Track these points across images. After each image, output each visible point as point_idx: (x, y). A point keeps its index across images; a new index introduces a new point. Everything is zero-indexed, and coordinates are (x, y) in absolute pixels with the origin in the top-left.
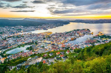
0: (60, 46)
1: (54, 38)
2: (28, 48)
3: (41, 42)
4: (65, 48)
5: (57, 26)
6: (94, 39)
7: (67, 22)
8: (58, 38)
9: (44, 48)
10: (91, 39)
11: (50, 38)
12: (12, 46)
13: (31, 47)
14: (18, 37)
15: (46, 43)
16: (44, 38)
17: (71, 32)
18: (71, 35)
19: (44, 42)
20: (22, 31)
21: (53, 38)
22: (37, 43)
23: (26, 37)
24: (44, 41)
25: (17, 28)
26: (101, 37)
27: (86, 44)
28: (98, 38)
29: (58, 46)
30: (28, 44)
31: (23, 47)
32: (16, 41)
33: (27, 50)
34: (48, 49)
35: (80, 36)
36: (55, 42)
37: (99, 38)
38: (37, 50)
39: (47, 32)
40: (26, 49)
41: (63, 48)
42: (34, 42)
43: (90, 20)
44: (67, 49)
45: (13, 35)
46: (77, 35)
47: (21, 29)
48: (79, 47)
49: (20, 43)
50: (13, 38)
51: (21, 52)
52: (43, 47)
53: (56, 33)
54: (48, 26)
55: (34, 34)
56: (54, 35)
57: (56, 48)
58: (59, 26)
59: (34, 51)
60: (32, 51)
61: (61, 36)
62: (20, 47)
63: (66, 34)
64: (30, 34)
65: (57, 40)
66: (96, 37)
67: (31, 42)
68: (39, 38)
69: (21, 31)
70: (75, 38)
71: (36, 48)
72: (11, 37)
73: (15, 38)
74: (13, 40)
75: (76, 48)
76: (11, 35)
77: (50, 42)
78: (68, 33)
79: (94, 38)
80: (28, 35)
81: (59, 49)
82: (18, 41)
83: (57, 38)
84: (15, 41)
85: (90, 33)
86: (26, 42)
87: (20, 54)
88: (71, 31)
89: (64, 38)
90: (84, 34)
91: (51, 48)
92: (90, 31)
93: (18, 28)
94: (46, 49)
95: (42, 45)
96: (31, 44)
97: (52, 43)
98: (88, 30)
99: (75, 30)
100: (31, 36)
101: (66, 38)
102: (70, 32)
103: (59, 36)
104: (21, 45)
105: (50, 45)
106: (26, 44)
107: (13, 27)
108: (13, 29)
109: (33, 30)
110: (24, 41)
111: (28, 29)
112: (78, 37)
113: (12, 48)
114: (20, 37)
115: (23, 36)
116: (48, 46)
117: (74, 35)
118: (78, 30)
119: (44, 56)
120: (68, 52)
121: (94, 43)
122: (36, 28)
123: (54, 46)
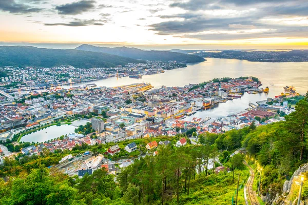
0: (171, 124)
1: (154, 101)
2: (81, 126)
3: (118, 113)
4: (183, 129)
5: (168, 68)
6: (270, 106)
7: (196, 58)
8: (167, 101)
9: (124, 129)
10: (261, 106)
11: (145, 100)
12: (38, 121)
13: (89, 125)
14: (56, 96)
15: (130, 115)
16: (128, 102)
17: (205, 87)
18: (204, 95)
19: (126, 112)
20: (70, 81)
21: (151, 100)
22: (107, 115)
23: (80, 97)
24: (127, 110)
25: (56, 70)
26: (289, 101)
27: (243, 120)
28: (282, 104)
29: (163, 123)
30: (81, 116)
31: (69, 124)
32: (51, 107)
33: (76, 134)
34: (134, 133)
35: (230, 98)
36: (158, 113)
37: (285, 103)
38: (103, 135)
39: (137, 85)
40: (76, 131)
41: (178, 130)
42: (100, 112)
43: (263, 52)
44: (190, 133)
45: (45, 91)
46: (220, 93)
47: (68, 76)
48: (224, 129)
49: (61, 113)
50: (43, 99)
51: (62, 138)
52: (122, 126)
53: (163, 87)
54: (144, 69)
55: (103, 90)
56: (156, 92)
57: (157, 129)
58: (174, 68)
59: (96, 138)
60: (92, 137)
61: (174, 95)
62: (59, 125)
63: (190, 90)
64: (92, 90)
65: (161, 109)
66: (277, 102)
67: (92, 110)
68: (114, 100)
69: (66, 80)
70: (216, 101)
71: (103, 129)
72: (39, 96)
73: (49, 99)
74: (43, 106)
75: (214, 130)
76: (40, 92)
77: (143, 112)
78: (196, 87)
79: (271, 103)
80: (85, 92)
81: (165, 132)
82: (55, 109)
83: (163, 101)
84: (49, 107)
85: (259, 88)
86: (77, 111)
87: (57, 144)
88: (205, 84)
89: (183, 101)
90: (242, 92)
91: (143, 129)
92: (259, 83)
93: (60, 72)
94: (129, 133)
95: (120, 121)
96: (91, 117)
97: (148, 115)
98: (255, 80)
99: (216, 81)
100: (94, 93)
101: (188, 101)
102: (202, 86)
103: (170, 97)
104: (63, 119)
105: (141, 120)
106: (77, 117)
107: (47, 70)
108: (47, 73)
109: (101, 78)
110: (72, 109)
111: (87, 76)
112: (224, 101)
113: (39, 127)
114: (62, 97)
115: (72, 93)
116: (136, 124)
117: (213, 95)
118: (226, 80)
119: (110, 151)
120: (182, 142)
121: (267, 119)
122: (110, 72)
123: (154, 123)
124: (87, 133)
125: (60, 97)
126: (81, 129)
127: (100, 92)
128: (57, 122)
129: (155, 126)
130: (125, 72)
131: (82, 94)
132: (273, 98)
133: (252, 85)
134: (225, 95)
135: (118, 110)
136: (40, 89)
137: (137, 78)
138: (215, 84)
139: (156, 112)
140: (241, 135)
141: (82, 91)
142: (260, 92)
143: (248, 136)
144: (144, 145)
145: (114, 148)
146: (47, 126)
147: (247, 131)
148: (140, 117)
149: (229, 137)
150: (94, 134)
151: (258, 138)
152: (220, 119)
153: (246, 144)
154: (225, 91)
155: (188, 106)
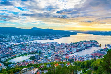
0: (64, 57)
1: (58, 49)
2: (31, 57)
3: (45, 53)
4: (69, 60)
5: (64, 37)
6: (102, 52)
7: (74, 33)
8: (63, 48)
9: (47, 59)
10: (98, 52)
11: (55, 48)
12: (16, 54)
13: (34, 57)
14: (23, 46)
15: (49, 53)
16: (49, 48)
17: (77, 44)
18: (77, 47)
20: (28, 40)
21: (57, 48)
22: (41, 53)
23: (31, 46)
24: (48, 51)
27: (91, 57)
29: (61, 57)
31: (27, 56)
33: (29, 60)
34: (51, 60)
36: (60, 53)
38: (39, 61)
39: (52, 42)
40: (29, 59)
41: (67, 60)
42: (38, 52)
44: (71, 61)
46: (83, 46)
47: (28, 38)
48: (84, 60)
49: (24, 52)
51: (24, 61)
52: (46, 57)
53: (62, 43)
54: (55, 37)
56: (59, 45)
57: (59, 59)
60: (35, 61)
61: (66, 46)
63: (72, 45)
64: (36, 44)
65: (61, 51)
66: (104, 50)
67: (35, 51)
68: (43, 48)
69: (27, 40)
70: (81, 49)
71: (39, 58)
72: (17, 45)
73: (20, 46)
74: (18, 49)
75: (80, 60)
76: (17, 44)
77: (54, 52)
78: (74, 44)
80: (33, 44)
81: (62, 60)
82: (22, 50)
83: (61, 49)
84: (20, 49)
85: (98, 45)
86: (30, 51)
87: (22, 63)
88: (77, 42)
89: (69, 49)
90: (91, 46)
91: (54, 59)
93: (25, 37)
94: (49, 60)
95: (45, 55)
96: (35, 54)
97: (56, 53)
98: (96, 42)
99: (81, 42)
101: (71, 49)
102: (76, 43)
103: (64, 47)
104: (25, 54)
106: (30, 53)
107: (21, 36)
108: (20, 37)
109: (40, 39)
110: (28, 50)
111: (34, 38)
112: (84, 49)
113: (16, 57)
114: (25, 46)
115: (29, 45)
116: (51, 57)
117: (80, 47)
118: (85, 41)
119: (41, 67)
120: (68, 64)
121: (101, 57)
122: (43, 37)
123: (58, 57)
124: (33, 60)
125: (24, 46)
126: (31, 58)
127: (39, 45)
128: (22, 55)
129: (58, 58)
130: (48, 37)
131: (32, 45)
132: (103, 49)
133: (95, 43)
134: (85, 47)
135: (45, 51)
136: (18, 43)
137: (52, 40)
138: (81, 43)
139: (59, 53)
140: (91, 63)
141: (32, 44)
142: (98, 46)
143: (93, 63)
144: (54, 65)
145: (42, 66)
146: (19, 56)
147: (93, 61)
148: (53, 54)
149: (86, 63)
150: (36, 60)
151: (97, 64)
152: (83, 56)
153: (92, 66)
154: (85, 45)
155: (71, 51)
